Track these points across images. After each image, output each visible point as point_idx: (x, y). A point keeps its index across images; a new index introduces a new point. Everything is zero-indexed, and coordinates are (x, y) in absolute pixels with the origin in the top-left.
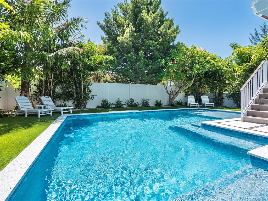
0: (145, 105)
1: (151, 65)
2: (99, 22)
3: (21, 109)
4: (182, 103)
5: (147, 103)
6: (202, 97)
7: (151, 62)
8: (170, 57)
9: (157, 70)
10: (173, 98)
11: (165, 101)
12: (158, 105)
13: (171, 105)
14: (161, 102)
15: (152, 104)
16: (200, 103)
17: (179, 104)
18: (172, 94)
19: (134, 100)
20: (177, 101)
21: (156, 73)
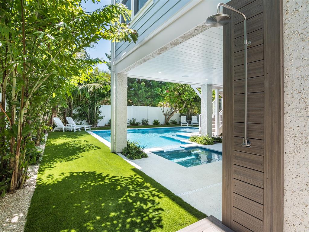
0: (145, 124)
1: (150, 92)
2: (107, 54)
3: (59, 126)
4: (177, 122)
5: (147, 122)
6: (193, 117)
7: (150, 89)
8: (165, 86)
9: (155, 95)
10: (169, 118)
11: (162, 120)
12: (156, 124)
13: (167, 124)
14: (159, 122)
15: (150, 123)
16: (190, 123)
17: (174, 123)
18: (168, 115)
19: (136, 119)
20: (172, 121)
21: (154, 98)
